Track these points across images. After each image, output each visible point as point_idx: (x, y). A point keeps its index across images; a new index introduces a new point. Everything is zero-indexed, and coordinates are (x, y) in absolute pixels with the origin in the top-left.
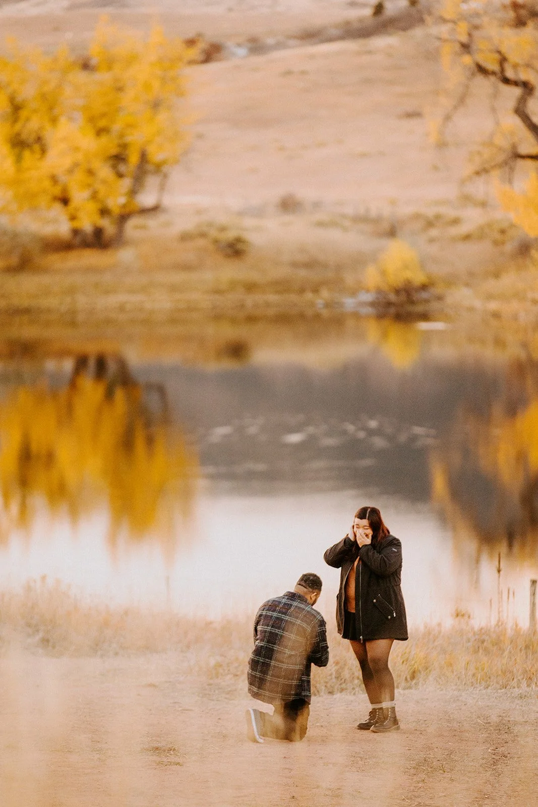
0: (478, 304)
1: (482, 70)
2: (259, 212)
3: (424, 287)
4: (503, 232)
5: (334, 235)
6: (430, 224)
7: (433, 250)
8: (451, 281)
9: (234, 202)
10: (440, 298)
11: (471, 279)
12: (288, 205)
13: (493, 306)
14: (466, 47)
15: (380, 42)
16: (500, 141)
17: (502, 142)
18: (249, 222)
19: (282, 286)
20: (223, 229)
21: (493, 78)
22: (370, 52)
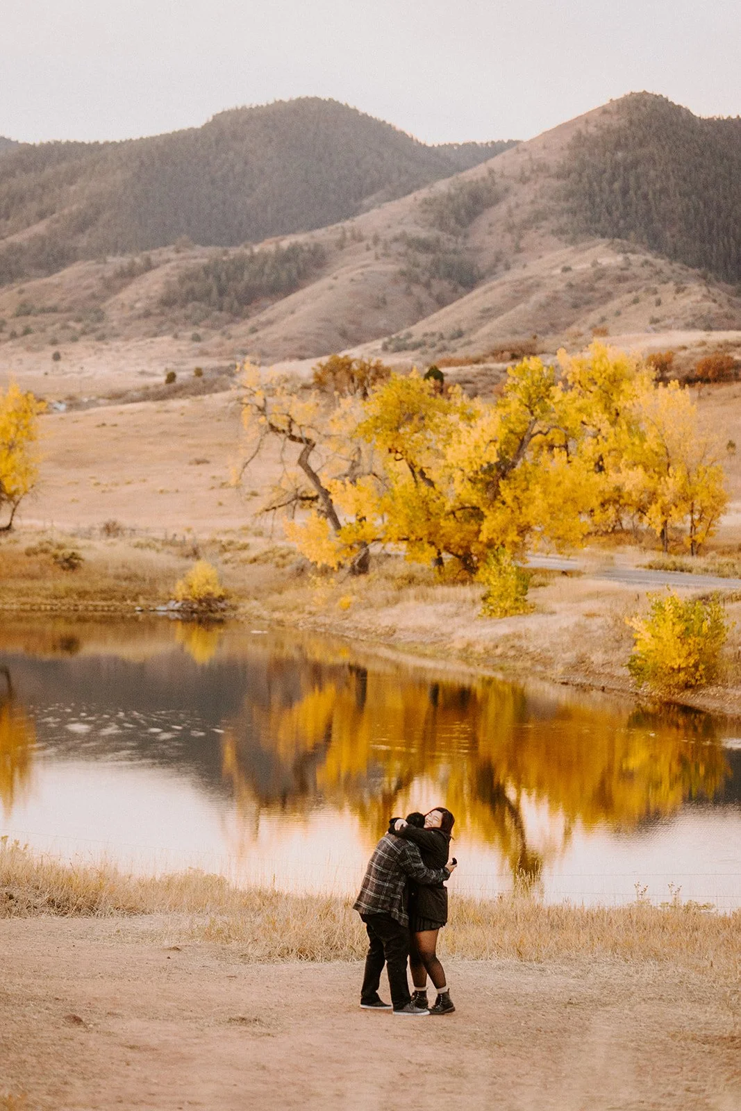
0: (265, 613)
1: (273, 428)
2: (88, 534)
3: (221, 599)
4: (283, 557)
5: (150, 554)
6: (224, 549)
7: (228, 569)
8: (243, 595)
9: (69, 527)
10: (235, 608)
11: (258, 593)
12: (111, 529)
13: (277, 615)
14: (262, 410)
15: (174, 404)
16: (286, 485)
17: (288, 486)
18: (80, 542)
19: (108, 594)
20: (60, 547)
21: (282, 436)
22: (167, 411)
